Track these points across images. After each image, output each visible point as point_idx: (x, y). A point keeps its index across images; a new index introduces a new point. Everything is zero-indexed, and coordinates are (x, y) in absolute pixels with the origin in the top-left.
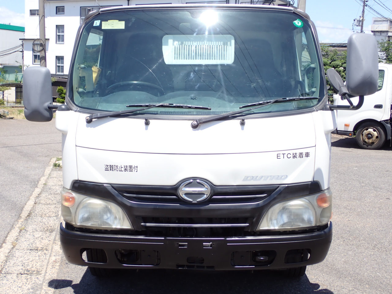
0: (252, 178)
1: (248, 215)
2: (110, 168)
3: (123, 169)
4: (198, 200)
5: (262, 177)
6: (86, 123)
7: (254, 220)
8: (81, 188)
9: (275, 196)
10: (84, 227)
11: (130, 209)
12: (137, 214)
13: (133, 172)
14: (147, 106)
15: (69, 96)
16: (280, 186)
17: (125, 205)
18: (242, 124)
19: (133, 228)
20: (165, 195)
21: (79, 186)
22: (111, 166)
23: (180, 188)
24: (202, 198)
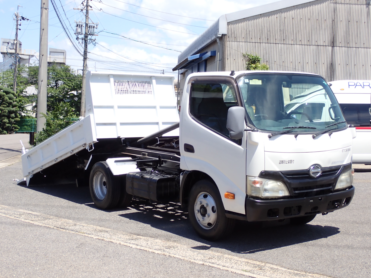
1: (332, 182)
2: (282, 162)
3: (287, 162)
4: (317, 176)
5: (337, 162)
6: (268, 138)
7: (334, 184)
8: (266, 175)
9: (341, 171)
10: (265, 198)
11: (290, 184)
12: (292, 186)
13: (292, 164)
14: (292, 128)
15: (250, 123)
16: (342, 166)
17: (288, 182)
18: (330, 135)
19: (289, 195)
20: (303, 174)
21: (265, 174)
22: (282, 161)
23: (310, 170)
24: (319, 175)
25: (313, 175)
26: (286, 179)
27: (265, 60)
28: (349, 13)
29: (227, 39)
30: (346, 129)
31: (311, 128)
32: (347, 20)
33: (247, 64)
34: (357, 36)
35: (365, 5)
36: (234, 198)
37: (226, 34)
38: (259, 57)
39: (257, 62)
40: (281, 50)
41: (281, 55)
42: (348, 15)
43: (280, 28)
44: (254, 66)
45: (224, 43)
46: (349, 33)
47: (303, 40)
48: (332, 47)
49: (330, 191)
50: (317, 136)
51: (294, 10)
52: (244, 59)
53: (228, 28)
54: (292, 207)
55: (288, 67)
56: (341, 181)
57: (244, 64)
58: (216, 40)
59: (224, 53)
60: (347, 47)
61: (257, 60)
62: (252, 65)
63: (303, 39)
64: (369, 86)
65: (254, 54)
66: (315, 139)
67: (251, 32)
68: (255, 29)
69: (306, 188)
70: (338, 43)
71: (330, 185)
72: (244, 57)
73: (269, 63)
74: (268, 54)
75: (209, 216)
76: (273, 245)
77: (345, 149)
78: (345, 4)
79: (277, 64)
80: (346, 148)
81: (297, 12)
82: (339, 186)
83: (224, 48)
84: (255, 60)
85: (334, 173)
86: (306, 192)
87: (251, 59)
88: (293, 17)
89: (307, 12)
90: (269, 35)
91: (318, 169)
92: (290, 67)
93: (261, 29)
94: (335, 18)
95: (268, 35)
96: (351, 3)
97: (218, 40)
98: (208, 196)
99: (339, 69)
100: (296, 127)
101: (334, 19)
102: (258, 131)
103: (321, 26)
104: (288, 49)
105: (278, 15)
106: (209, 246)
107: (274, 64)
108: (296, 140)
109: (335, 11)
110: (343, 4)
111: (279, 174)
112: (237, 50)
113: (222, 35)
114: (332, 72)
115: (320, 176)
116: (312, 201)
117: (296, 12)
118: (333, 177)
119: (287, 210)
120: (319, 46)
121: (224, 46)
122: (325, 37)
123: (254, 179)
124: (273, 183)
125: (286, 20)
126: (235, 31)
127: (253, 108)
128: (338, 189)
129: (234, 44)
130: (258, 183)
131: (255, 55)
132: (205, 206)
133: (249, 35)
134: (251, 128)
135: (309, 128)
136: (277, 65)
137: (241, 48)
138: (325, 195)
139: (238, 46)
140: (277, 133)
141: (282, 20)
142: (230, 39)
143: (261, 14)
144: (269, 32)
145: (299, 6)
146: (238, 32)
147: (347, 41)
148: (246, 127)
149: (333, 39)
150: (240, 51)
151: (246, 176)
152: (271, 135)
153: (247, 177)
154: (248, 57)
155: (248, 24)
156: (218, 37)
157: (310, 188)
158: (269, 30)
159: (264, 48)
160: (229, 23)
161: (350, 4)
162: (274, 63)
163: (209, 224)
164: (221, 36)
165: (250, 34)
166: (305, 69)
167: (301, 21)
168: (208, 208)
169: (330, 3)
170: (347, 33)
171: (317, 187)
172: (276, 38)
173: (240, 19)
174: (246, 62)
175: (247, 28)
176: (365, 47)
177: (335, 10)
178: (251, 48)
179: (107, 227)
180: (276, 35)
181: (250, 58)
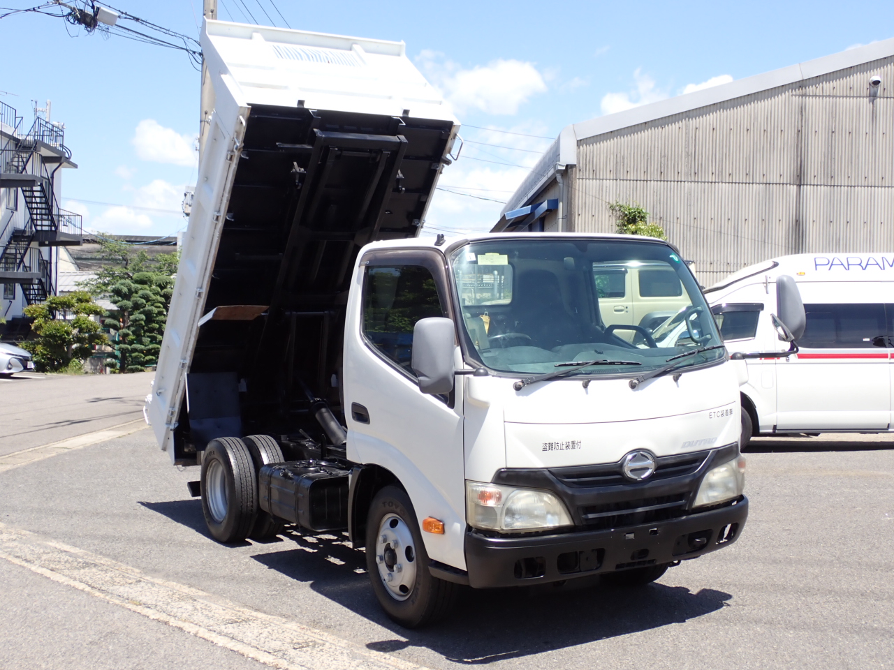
0: (690, 444)
1: (686, 489)
2: (550, 446)
3: (564, 447)
4: (643, 477)
5: (697, 441)
6: (514, 391)
7: (691, 495)
8: (510, 478)
9: (709, 463)
10: (510, 532)
11: (572, 498)
12: (579, 503)
13: (577, 449)
14: (578, 364)
15: (471, 356)
16: (711, 451)
17: (566, 494)
18: (676, 379)
19: (573, 524)
20: (609, 475)
21: (508, 476)
22: (551, 444)
23: (625, 464)
24: (647, 474)
25: (634, 474)
26: (560, 487)
27: (657, 215)
28: (833, 114)
29: (576, 174)
30: (722, 363)
31: (628, 364)
32: (829, 129)
33: (618, 226)
34: (851, 163)
35: (867, 97)
36: (443, 532)
37: (575, 165)
38: (644, 211)
39: (639, 219)
40: (690, 195)
41: (690, 205)
42: (831, 120)
43: (687, 150)
44: (634, 227)
45: (570, 182)
46: (833, 157)
47: (736, 173)
48: (797, 185)
49: (680, 511)
50: (639, 382)
51: (716, 112)
52: (613, 213)
53: (580, 152)
54: (581, 552)
55: (705, 228)
56: (711, 486)
57: (614, 224)
58: (556, 178)
59: (571, 203)
60: (831, 186)
61: (639, 217)
62: (630, 226)
63: (736, 170)
64: (860, 265)
65: (633, 204)
66: (638, 390)
67: (627, 158)
68: (634, 153)
69: (618, 507)
70: (809, 178)
71: (680, 496)
72: (613, 210)
73: (665, 222)
74: (662, 203)
75: (400, 570)
76: (546, 643)
77: (716, 410)
78: (823, 96)
79: (682, 223)
80: (720, 409)
81: (722, 116)
82: (704, 497)
83: (571, 193)
84: (635, 216)
85: (690, 468)
86: (618, 515)
87: (626, 215)
88: (715, 127)
89: (744, 116)
90: (664, 165)
91: (645, 461)
92: (709, 229)
93: (648, 153)
94: (802, 127)
95: (662, 165)
96: (836, 93)
97: (559, 177)
98: (399, 522)
99: (813, 232)
100: (587, 363)
101: (800, 129)
102: (486, 374)
103: (774, 144)
104: (704, 192)
105: (682, 124)
106: (404, 640)
107: (675, 224)
108: (587, 393)
109: (802, 112)
110: (819, 96)
111: (544, 474)
112: (597, 196)
113: (567, 166)
114: (799, 237)
115: (651, 477)
116: (632, 536)
117: (720, 115)
118: (687, 479)
119: (567, 561)
120: (769, 184)
121: (570, 189)
122: (782, 167)
123: (481, 489)
124: (528, 496)
125: (700, 133)
126: (593, 158)
127: (484, 320)
128: (703, 505)
129: (592, 185)
130: (490, 496)
131: (635, 206)
132: (392, 546)
133: (623, 165)
134: (474, 368)
135: (622, 363)
136: (682, 226)
137: (606, 192)
138: (665, 522)
139: (601, 188)
140: (536, 377)
141: (692, 133)
142: (583, 175)
143: (646, 123)
144: (663, 159)
145: (726, 104)
146: (600, 159)
147: (830, 172)
148: (462, 366)
149: (799, 170)
150: (604, 199)
151: (465, 480)
152: (521, 384)
153: (467, 482)
154: (620, 210)
155: (619, 143)
156: (559, 171)
157: (628, 505)
158: (663, 154)
159: (654, 192)
160: (580, 143)
161: (833, 96)
162: (675, 221)
163: (403, 588)
164: (564, 168)
165: (623, 162)
166: (741, 232)
167: (730, 133)
168: (397, 551)
169: (792, 95)
170: (830, 156)
171: (647, 502)
172: (678, 170)
173: (604, 134)
174: (616, 220)
175: (619, 151)
176: (868, 183)
177: (802, 110)
178: (628, 192)
179: (203, 588)
180: (678, 164)
181: (624, 213)
